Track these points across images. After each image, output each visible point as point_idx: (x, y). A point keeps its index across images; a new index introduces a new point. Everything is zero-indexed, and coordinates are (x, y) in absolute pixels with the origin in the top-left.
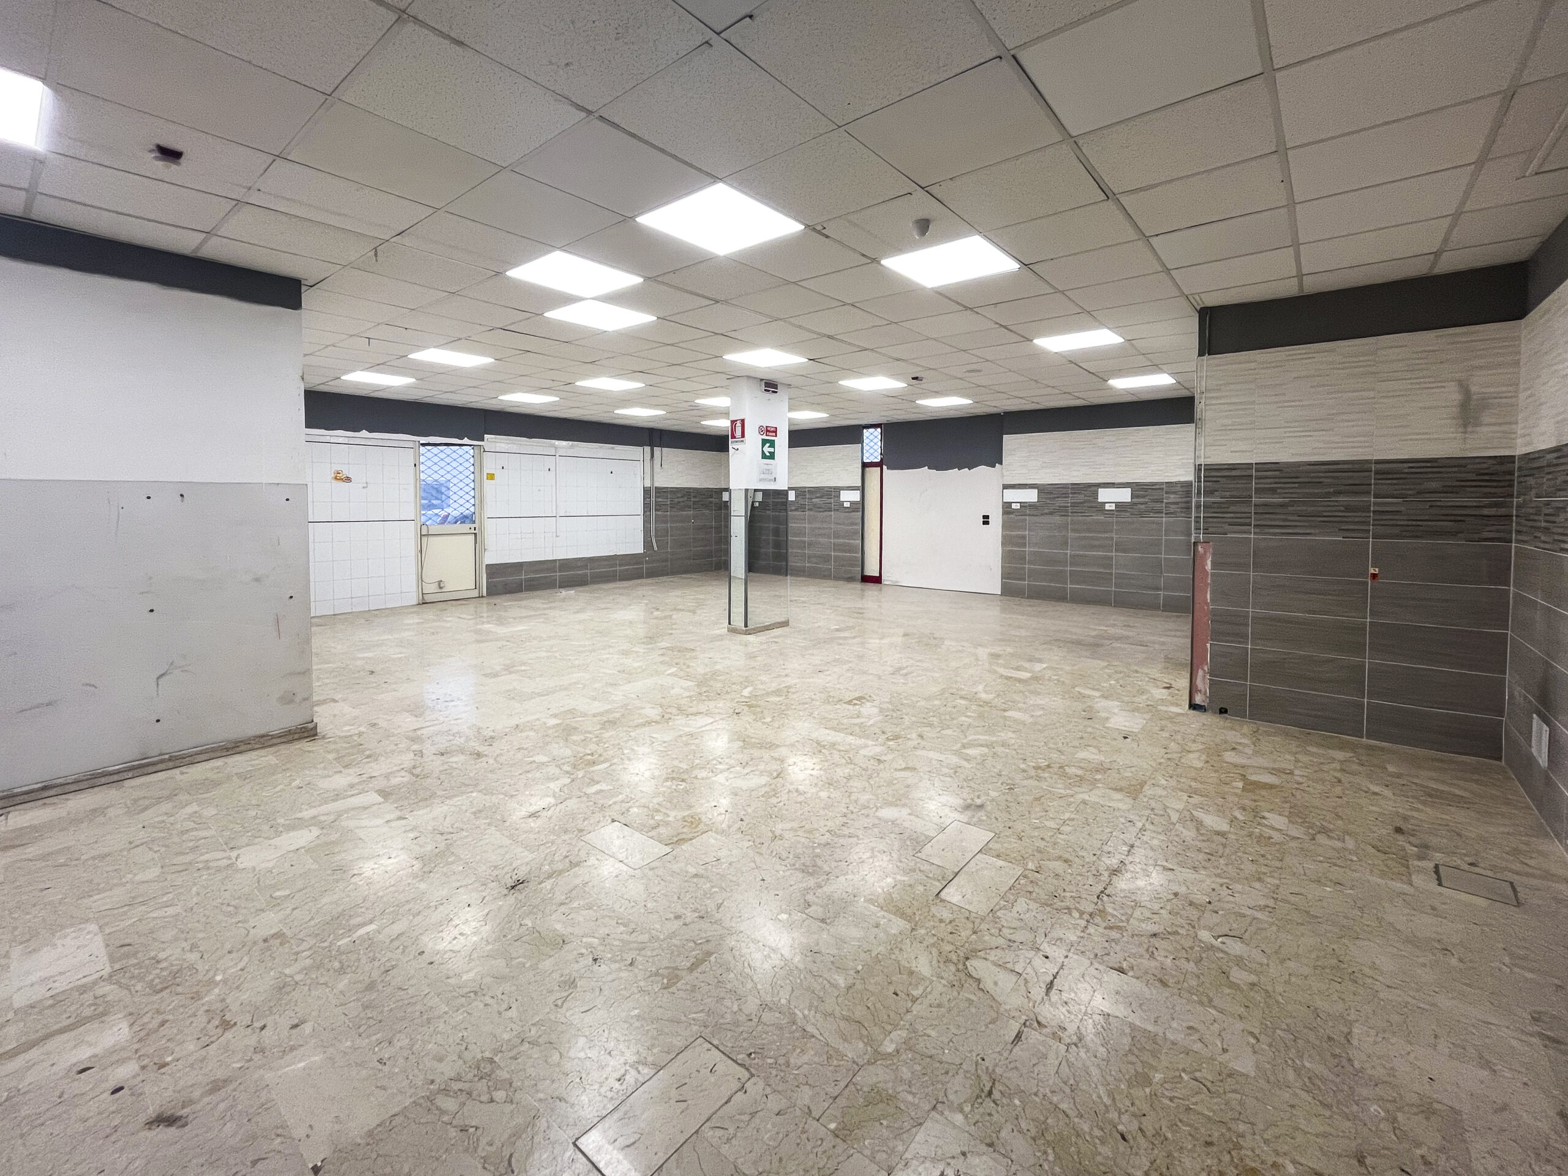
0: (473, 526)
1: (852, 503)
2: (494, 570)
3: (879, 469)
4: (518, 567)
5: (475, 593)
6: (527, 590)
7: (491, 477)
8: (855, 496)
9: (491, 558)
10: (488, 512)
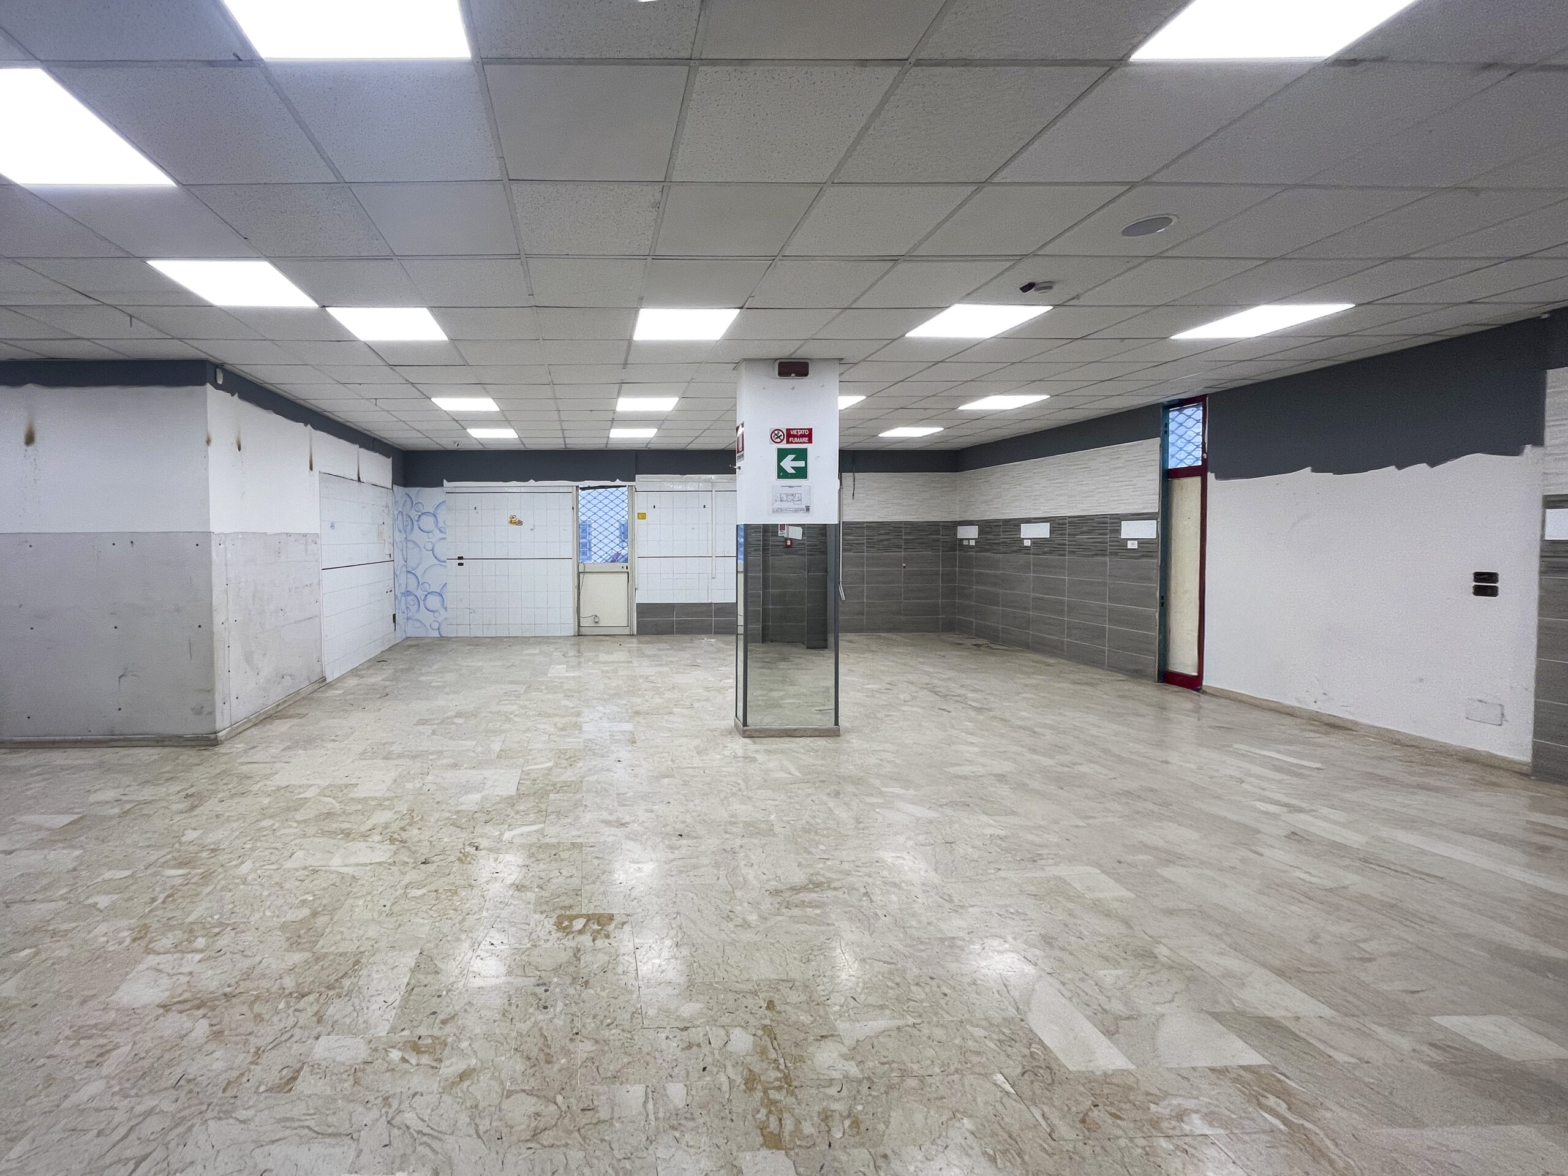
0: (625, 565)
1: (1142, 542)
2: (645, 611)
3: (1198, 479)
4: (669, 608)
5: (627, 631)
6: (678, 633)
7: (642, 516)
8: (1149, 530)
9: (642, 598)
10: (640, 551)
